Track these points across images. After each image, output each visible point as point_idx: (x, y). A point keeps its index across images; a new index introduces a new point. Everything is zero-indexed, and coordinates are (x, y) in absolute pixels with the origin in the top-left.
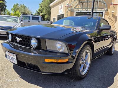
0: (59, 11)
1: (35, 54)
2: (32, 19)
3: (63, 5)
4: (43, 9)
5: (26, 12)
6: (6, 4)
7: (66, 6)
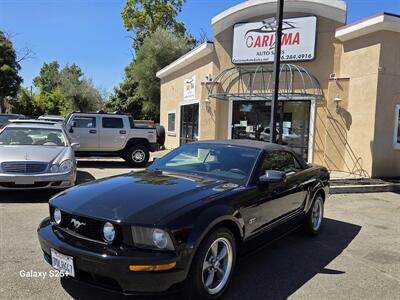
0: (186, 93)
1: (110, 257)
2: (101, 124)
3: (194, 78)
4: (137, 83)
5: (84, 96)
6: (20, 74)
7: (202, 84)
